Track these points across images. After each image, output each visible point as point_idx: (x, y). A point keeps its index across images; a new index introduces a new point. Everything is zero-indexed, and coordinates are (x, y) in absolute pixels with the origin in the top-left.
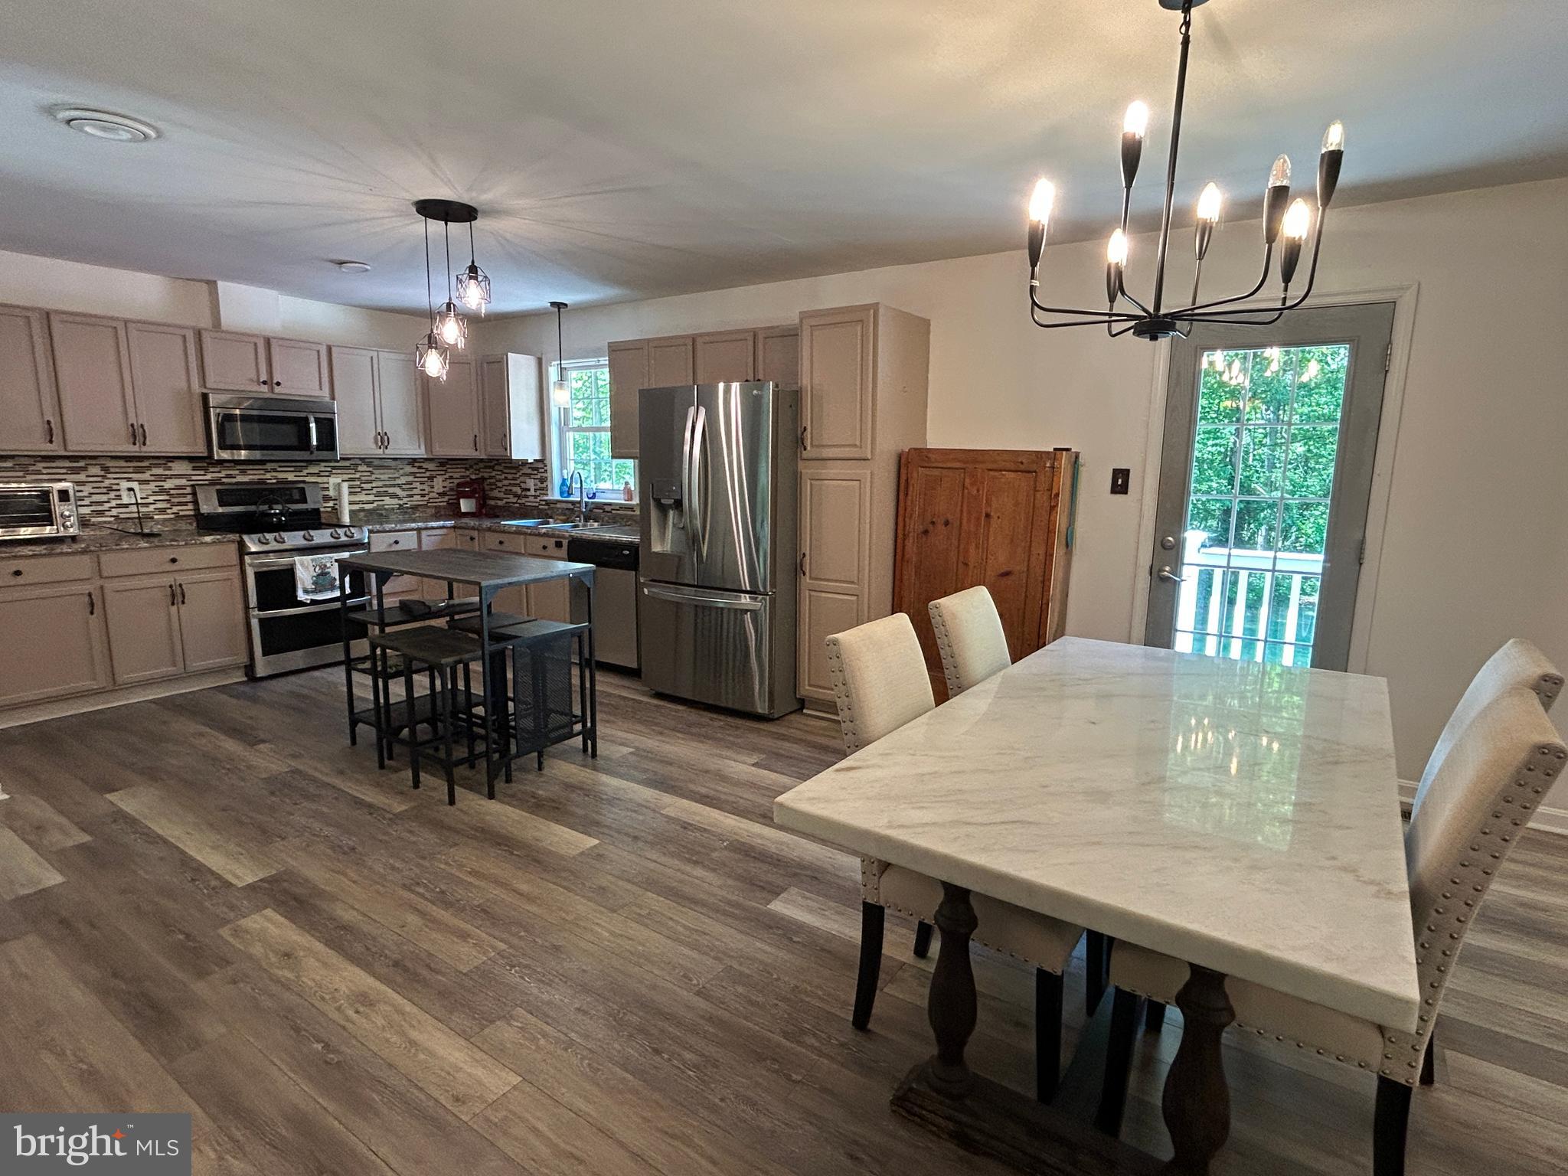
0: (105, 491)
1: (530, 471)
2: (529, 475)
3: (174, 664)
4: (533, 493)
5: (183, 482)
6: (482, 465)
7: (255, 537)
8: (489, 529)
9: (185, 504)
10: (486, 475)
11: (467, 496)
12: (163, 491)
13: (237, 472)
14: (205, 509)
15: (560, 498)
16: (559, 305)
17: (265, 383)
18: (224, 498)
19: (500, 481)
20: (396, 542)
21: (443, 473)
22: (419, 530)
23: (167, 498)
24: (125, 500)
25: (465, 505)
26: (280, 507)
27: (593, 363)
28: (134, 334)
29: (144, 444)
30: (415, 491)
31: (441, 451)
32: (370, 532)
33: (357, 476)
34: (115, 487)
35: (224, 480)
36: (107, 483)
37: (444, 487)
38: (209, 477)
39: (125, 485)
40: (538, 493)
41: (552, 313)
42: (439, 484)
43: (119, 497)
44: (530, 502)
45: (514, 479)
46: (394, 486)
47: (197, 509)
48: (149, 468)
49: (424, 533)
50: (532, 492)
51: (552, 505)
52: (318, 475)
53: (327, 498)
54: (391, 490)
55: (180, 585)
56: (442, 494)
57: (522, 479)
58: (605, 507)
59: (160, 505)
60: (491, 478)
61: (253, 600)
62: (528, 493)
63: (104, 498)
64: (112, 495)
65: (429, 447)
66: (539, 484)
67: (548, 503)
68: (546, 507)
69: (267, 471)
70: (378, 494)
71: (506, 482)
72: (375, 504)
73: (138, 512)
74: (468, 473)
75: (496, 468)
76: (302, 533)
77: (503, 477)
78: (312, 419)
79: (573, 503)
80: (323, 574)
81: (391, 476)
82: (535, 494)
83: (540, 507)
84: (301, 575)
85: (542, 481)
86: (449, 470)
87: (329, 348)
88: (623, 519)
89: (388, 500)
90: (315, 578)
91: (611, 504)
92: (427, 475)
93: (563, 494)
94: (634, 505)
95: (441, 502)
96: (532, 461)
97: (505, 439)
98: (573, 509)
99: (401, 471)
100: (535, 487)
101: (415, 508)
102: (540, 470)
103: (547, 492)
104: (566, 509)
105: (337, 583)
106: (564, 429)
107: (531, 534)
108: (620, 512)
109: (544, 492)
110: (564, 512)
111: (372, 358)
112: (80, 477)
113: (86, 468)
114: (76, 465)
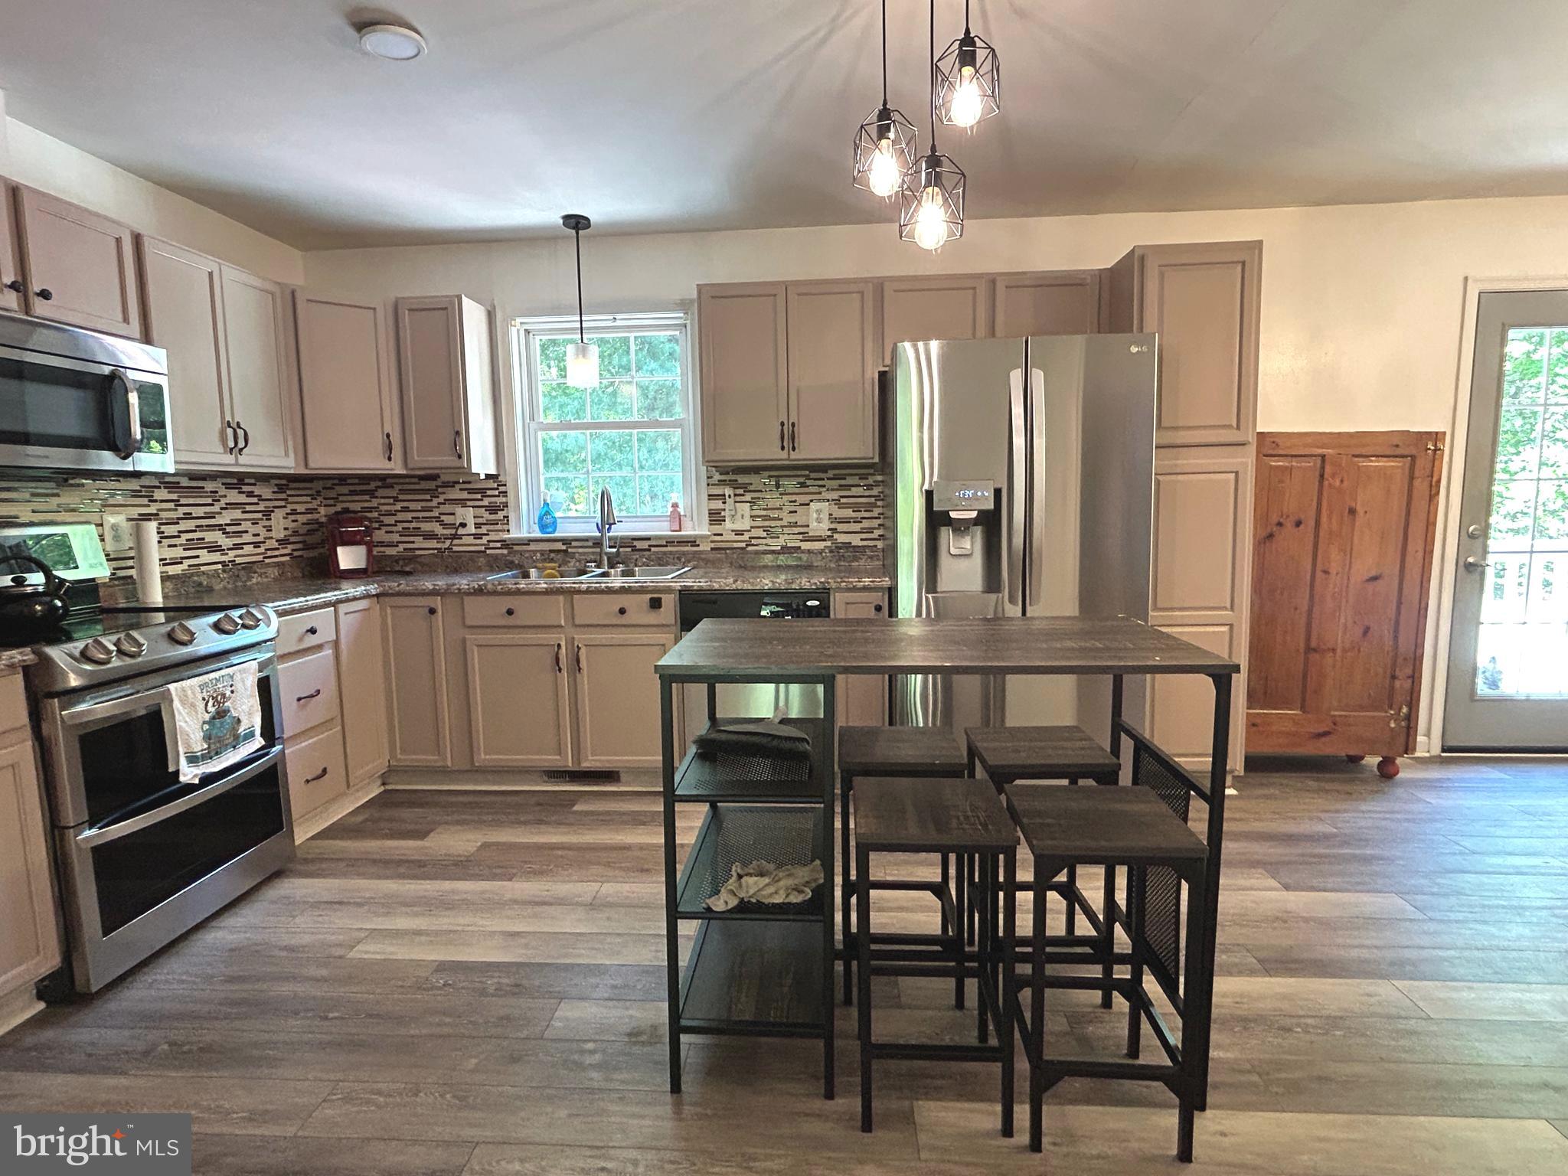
1: (465, 495)
2: (463, 503)
4: (473, 531)
6: (345, 490)
10: (357, 507)
11: (350, 541)
15: (538, 535)
16: (576, 222)
17: (9, 287)
19: (390, 514)
20: (313, 631)
21: (282, 503)
22: (335, 604)
25: (348, 558)
27: (610, 324)
30: (247, 538)
31: (326, 460)
37: (286, 529)
40: (484, 530)
41: (566, 237)
42: (280, 525)
44: (467, 544)
45: (423, 510)
50: (471, 529)
51: (516, 548)
53: (107, 557)
56: (283, 542)
57: (447, 508)
58: (635, 543)
62: (461, 531)
65: (301, 452)
66: (487, 515)
67: (506, 544)
68: (505, 551)
71: (409, 516)
72: (185, 565)
74: (314, 504)
75: (380, 492)
77: (398, 507)
79: (566, 541)
80: (221, 714)
81: (208, 509)
82: (479, 531)
83: (488, 552)
84: (183, 724)
85: (493, 509)
86: (291, 499)
87: (137, 239)
88: (679, 559)
89: (205, 556)
90: (206, 727)
91: (648, 539)
92: (261, 507)
93: (543, 528)
94: (696, 536)
95: (283, 556)
96: (483, 477)
97: (458, 439)
98: (565, 551)
99: (223, 501)
100: (480, 520)
101: (249, 567)
102: (489, 493)
103: (506, 527)
104: (551, 551)
105: (242, 730)
106: (533, 425)
107: (588, 591)
108: (669, 549)
109: (499, 527)
110: (548, 556)
111: (211, 274)
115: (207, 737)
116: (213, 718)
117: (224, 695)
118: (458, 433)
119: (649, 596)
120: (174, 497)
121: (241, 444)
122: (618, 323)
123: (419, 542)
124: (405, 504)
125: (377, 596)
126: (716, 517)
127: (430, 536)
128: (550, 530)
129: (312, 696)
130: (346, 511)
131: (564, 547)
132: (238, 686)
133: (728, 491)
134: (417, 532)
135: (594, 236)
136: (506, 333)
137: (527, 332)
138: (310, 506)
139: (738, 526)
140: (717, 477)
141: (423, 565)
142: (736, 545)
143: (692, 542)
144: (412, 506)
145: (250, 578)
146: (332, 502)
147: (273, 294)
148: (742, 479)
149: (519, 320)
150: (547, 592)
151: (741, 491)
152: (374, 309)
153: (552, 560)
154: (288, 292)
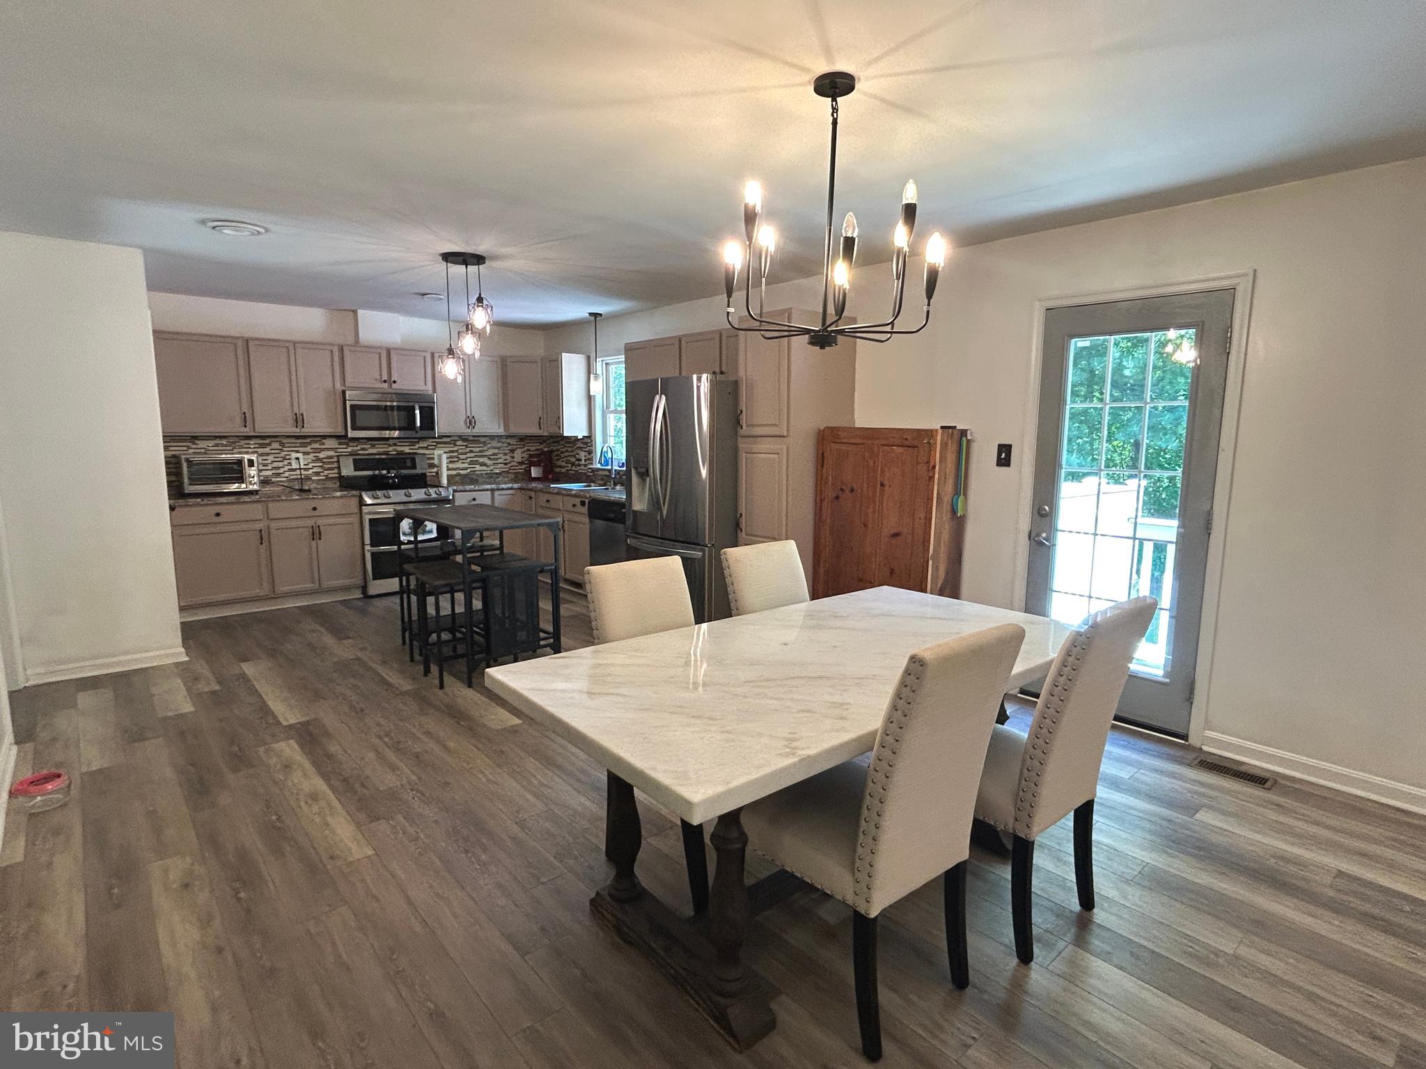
0: (281, 459)
1: (582, 445)
2: (580, 448)
3: (313, 583)
5: (332, 453)
7: (370, 493)
8: (541, 491)
9: (332, 469)
10: (554, 449)
11: (537, 465)
12: (318, 460)
13: (369, 446)
14: (344, 473)
15: (601, 466)
16: (595, 315)
17: (385, 381)
18: (358, 465)
19: (562, 453)
20: (474, 499)
21: (521, 446)
22: (492, 490)
23: (321, 464)
24: (295, 466)
25: (535, 472)
26: (395, 472)
28: (299, 351)
29: (303, 427)
30: (499, 461)
31: (514, 430)
32: (454, 491)
33: (456, 448)
34: (288, 457)
35: (360, 452)
36: (283, 454)
38: (349, 450)
39: (294, 455)
40: (586, 463)
42: (519, 455)
43: (290, 464)
44: (582, 470)
46: (483, 456)
47: (340, 473)
48: (310, 443)
49: (497, 493)
50: (583, 462)
52: (426, 448)
53: (432, 466)
54: (481, 460)
55: (319, 526)
56: (521, 463)
57: (575, 451)
59: (315, 470)
60: (558, 450)
61: (367, 540)
62: (580, 463)
63: (281, 464)
64: (286, 462)
65: (506, 426)
66: (587, 455)
67: (594, 470)
68: (592, 474)
69: (390, 445)
70: (471, 463)
71: (566, 454)
72: (469, 470)
73: (301, 475)
74: (541, 447)
76: (404, 491)
77: (565, 450)
78: (417, 407)
79: (610, 471)
81: (481, 449)
83: (588, 473)
85: (589, 453)
86: (527, 444)
87: (432, 354)
89: (478, 468)
92: (509, 448)
93: (603, 463)
95: (520, 469)
100: (586, 458)
101: (499, 473)
102: (588, 444)
103: (592, 462)
104: (605, 475)
110: (604, 478)
112: (267, 450)
113: (269, 444)
114: (264, 442)
118: (559, 418)
119: (581, 500)
120: (465, 444)
121: (473, 425)
123: (570, 467)
125: (522, 489)
127: (573, 464)
131: (609, 474)
134: (570, 462)
137: (606, 364)
144: (569, 449)
147: (496, 361)
149: (601, 359)
152: (536, 362)
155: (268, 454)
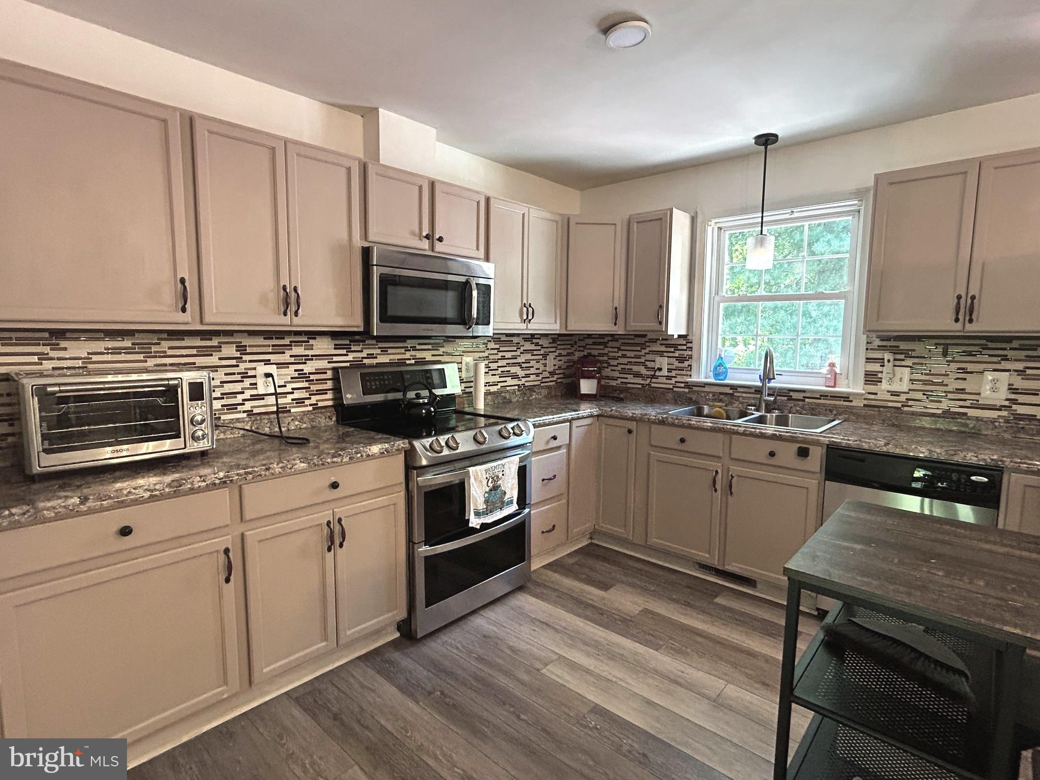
0: (238, 377)
1: (663, 348)
2: (661, 354)
3: (326, 639)
4: (666, 374)
6: (590, 341)
8: (663, 422)
9: (326, 392)
10: (595, 352)
11: (589, 376)
12: (302, 376)
14: (349, 398)
15: (712, 380)
16: (766, 140)
17: (427, 237)
18: (368, 384)
19: (614, 358)
20: (555, 438)
21: (554, 349)
22: (570, 421)
23: (306, 385)
24: (261, 390)
25: (587, 386)
27: (787, 216)
28: (294, 160)
29: (296, 314)
30: (533, 371)
32: (535, 426)
33: (486, 354)
34: (251, 373)
36: (242, 367)
37: (555, 365)
38: (350, 357)
39: (262, 369)
40: (673, 373)
41: (758, 153)
42: (551, 362)
43: (254, 385)
44: (661, 383)
45: (636, 357)
46: (515, 364)
47: (338, 398)
48: (290, 347)
49: (575, 424)
51: (695, 389)
53: (461, 381)
54: (513, 370)
55: (340, 520)
56: (552, 373)
57: (649, 357)
58: (792, 394)
61: (419, 534)
62: (658, 373)
63: (237, 387)
64: (247, 382)
65: (565, 321)
66: (677, 364)
67: (688, 385)
68: (687, 390)
69: (407, 349)
71: (625, 360)
73: (277, 404)
74: (572, 350)
75: (610, 344)
77: (620, 354)
78: (474, 285)
79: (733, 387)
80: (495, 488)
81: (514, 353)
82: (670, 374)
83: (675, 389)
84: (474, 493)
85: (681, 359)
86: (559, 347)
87: (488, 200)
88: (831, 411)
89: (510, 381)
90: (486, 495)
91: (804, 391)
92: (542, 352)
93: (716, 375)
94: (850, 394)
95: (551, 381)
96: (676, 337)
97: (661, 310)
98: (732, 395)
99: (522, 349)
100: (670, 367)
101: (531, 389)
102: (680, 347)
103: (689, 373)
104: (721, 394)
105: (506, 498)
106: (717, 298)
107: (744, 434)
108: (822, 401)
109: (684, 372)
110: (718, 397)
111: (524, 215)
112: (213, 360)
113: (218, 348)
114: (208, 343)
115: (486, 501)
116: (491, 490)
117: (498, 477)
118: (661, 307)
119: (799, 445)
120: (497, 346)
121: (530, 317)
122: (796, 215)
123: (630, 379)
124: (624, 353)
125: (598, 416)
126: (872, 378)
127: (637, 375)
128: (722, 377)
129: (550, 479)
130: (590, 355)
131: (731, 392)
132: (507, 471)
133: (887, 356)
134: (630, 371)
135: (781, 148)
136: (704, 231)
137: (720, 229)
138: (569, 351)
139: (895, 387)
140: (877, 342)
141: (631, 394)
142: (890, 404)
143: (846, 398)
144: (629, 354)
145: (531, 395)
146: (582, 349)
147: (557, 222)
148: (903, 346)
149: (714, 221)
150: (712, 430)
151: (902, 357)
152: (615, 224)
153: (721, 401)
154: (566, 220)
155: (214, 368)
